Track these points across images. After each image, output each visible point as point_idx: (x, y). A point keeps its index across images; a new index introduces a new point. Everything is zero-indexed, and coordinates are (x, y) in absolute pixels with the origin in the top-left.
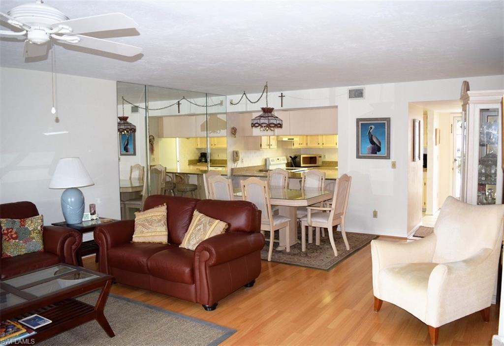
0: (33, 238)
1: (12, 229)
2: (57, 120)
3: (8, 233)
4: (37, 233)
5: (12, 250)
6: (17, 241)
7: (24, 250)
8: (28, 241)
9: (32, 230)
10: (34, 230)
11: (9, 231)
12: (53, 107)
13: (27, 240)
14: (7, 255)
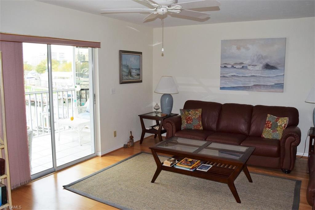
0: (277, 131)
1: (270, 122)
2: (163, 55)
3: (268, 123)
4: (280, 128)
5: (266, 134)
6: (270, 129)
7: (271, 136)
8: (275, 132)
9: (279, 126)
10: (280, 126)
11: (268, 122)
12: (163, 48)
13: (275, 130)
14: (263, 136)
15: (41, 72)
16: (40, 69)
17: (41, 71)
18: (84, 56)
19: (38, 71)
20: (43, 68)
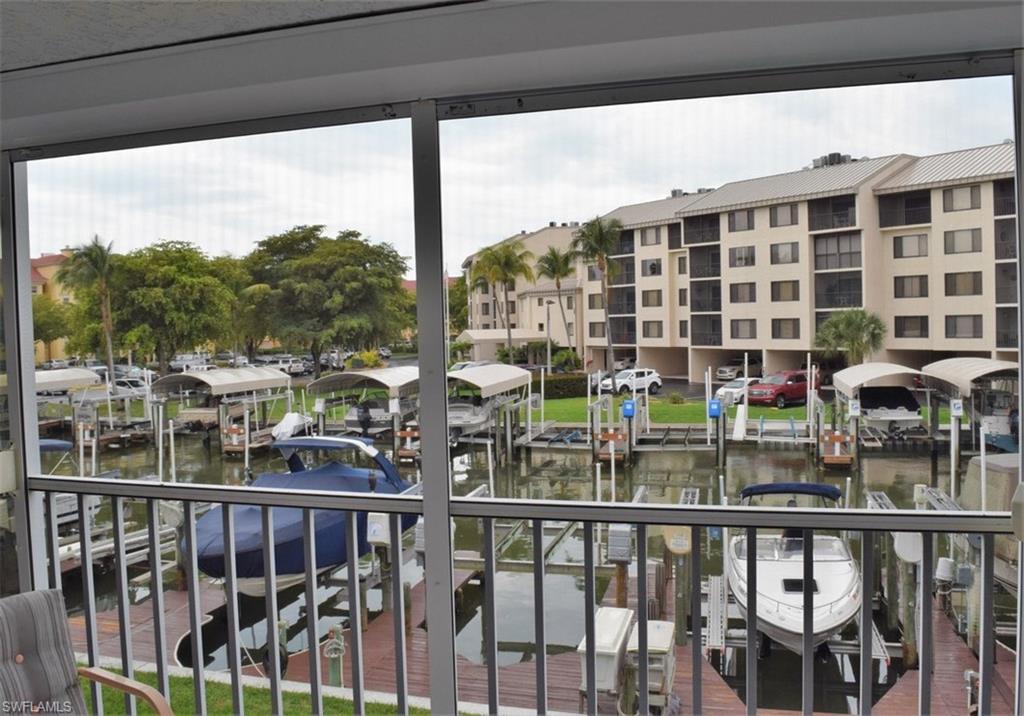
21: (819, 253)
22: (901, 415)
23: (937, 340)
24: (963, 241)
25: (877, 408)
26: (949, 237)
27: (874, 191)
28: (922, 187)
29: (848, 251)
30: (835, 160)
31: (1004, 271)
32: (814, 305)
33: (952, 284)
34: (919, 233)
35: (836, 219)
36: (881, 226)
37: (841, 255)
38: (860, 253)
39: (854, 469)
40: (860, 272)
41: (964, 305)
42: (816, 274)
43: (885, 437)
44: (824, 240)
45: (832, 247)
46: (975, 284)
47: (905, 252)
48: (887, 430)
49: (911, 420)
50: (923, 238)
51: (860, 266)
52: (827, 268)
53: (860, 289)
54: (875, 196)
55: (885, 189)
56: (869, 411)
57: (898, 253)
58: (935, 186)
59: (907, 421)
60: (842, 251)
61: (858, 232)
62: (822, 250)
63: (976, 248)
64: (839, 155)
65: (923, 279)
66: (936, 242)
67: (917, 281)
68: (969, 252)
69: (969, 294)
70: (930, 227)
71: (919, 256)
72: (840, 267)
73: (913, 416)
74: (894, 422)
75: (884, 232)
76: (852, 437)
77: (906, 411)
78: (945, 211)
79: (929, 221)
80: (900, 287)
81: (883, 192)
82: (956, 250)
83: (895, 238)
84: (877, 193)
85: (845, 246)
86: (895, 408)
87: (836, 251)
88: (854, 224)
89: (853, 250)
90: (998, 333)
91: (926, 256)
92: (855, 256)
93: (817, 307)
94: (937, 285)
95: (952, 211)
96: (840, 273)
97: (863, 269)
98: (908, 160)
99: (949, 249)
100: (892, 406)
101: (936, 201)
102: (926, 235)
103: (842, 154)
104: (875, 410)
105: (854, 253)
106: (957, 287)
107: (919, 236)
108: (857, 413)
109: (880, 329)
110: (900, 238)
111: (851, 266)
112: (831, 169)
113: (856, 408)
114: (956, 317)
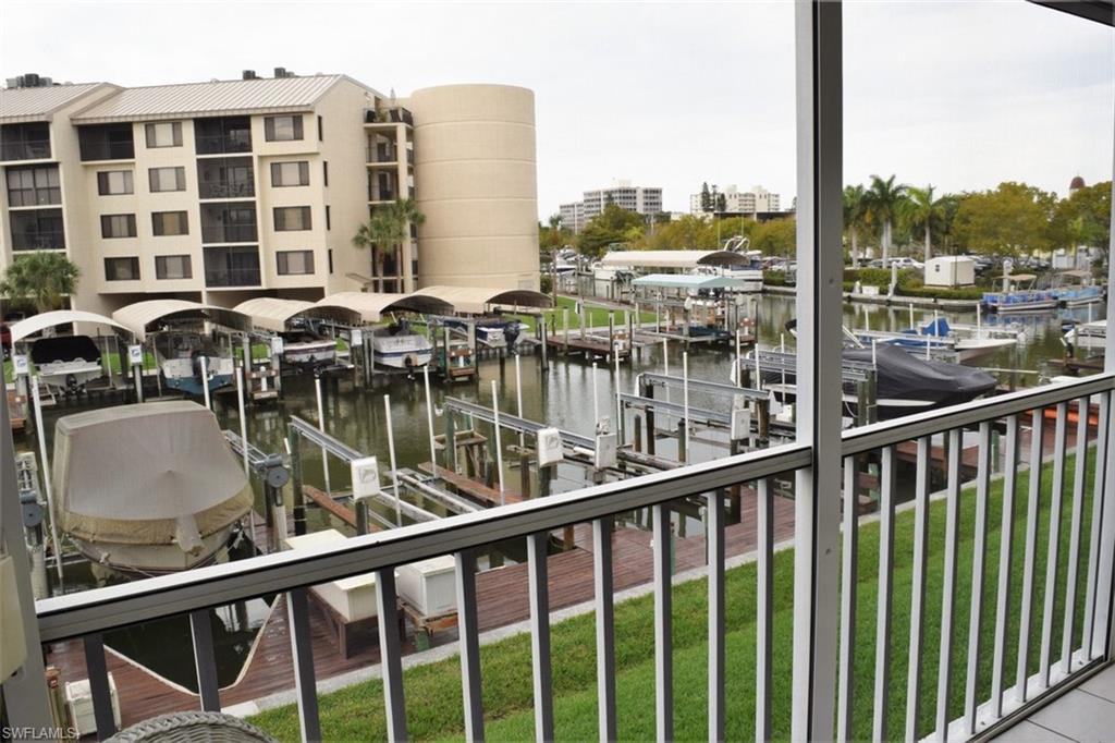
15: (591, 252)
16: (591, 244)
17: (593, 248)
18: (723, 196)
19: (583, 250)
20: (599, 240)
21: (12, 187)
22: (78, 367)
23: (148, 281)
24: (167, 179)
25: (51, 362)
26: (153, 173)
27: (72, 119)
28: (122, 120)
29: (45, 186)
30: (32, 81)
31: (209, 211)
32: (11, 248)
33: (160, 223)
34: (125, 169)
35: (29, 149)
36: (83, 159)
37: (37, 190)
38: (58, 188)
39: (28, 432)
40: (60, 210)
41: (171, 245)
42: (11, 212)
43: (62, 393)
44: (17, 173)
45: (26, 181)
46: (181, 223)
47: (113, 189)
48: (64, 385)
49: (90, 372)
50: (128, 174)
51: (60, 203)
52: (23, 205)
53: (62, 228)
54: (74, 126)
55: (84, 119)
56: (42, 366)
57: (104, 189)
58: (137, 119)
59: (86, 373)
60: (39, 186)
61: (55, 165)
62: (15, 184)
63: (181, 187)
64: (37, 76)
65: (131, 218)
66: (141, 179)
67: (124, 220)
68: (173, 191)
69: (176, 234)
70: (134, 163)
71: (125, 194)
72: (38, 204)
73: (93, 367)
74: (72, 375)
75: (86, 166)
76: (22, 397)
77: (84, 362)
78: (148, 147)
79: (132, 156)
80: (108, 226)
81: (81, 123)
82: (162, 188)
83: (99, 174)
84: (75, 123)
85: (42, 181)
86: (72, 360)
87: (32, 186)
88: (49, 156)
89: (51, 185)
90: (206, 273)
91: (132, 193)
92: (53, 192)
93: (14, 249)
94: (144, 225)
95: (155, 147)
96: (38, 210)
97: (63, 205)
98: (111, 90)
99: (154, 187)
100: (68, 358)
101: (139, 136)
102: (131, 171)
103: (40, 76)
104: (49, 365)
105: (53, 188)
106: (165, 227)
107: (124, 172)
108: (25, 370)
109: (72, 273)
110: (106, 174)
111: (50, 203)
112: (27, 91)
113: (24, 364)
114: (165, 257)
